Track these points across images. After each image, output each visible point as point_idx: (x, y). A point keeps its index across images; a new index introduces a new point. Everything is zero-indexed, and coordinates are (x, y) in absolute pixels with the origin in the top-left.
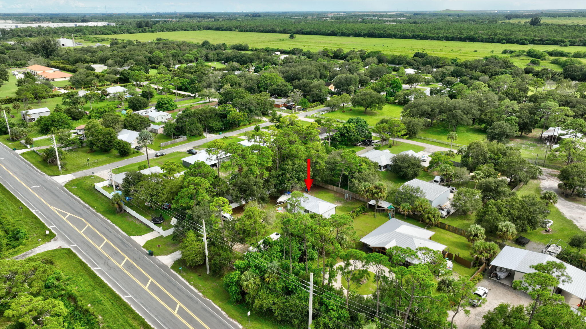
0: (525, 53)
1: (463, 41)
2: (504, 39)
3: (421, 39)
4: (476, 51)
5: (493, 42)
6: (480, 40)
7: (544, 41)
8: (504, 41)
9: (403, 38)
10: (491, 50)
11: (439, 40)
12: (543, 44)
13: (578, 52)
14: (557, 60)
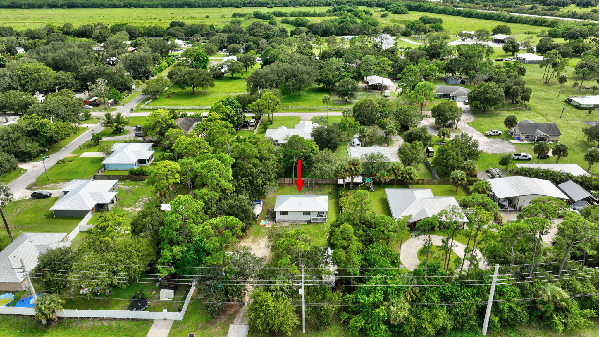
0: (253, 16)
1: (180, 7)
2: (219, 4)
3: (135, 7)
4: (207, 17)
5: (210, 7)
6: (197, 5)
7: (253, 4)
8: (220, 5)
9: (113, 8)
10: (222, 14)
11: (155, 7)
12: (253, 6)
13: (293, 12)
14: (286, 20)
